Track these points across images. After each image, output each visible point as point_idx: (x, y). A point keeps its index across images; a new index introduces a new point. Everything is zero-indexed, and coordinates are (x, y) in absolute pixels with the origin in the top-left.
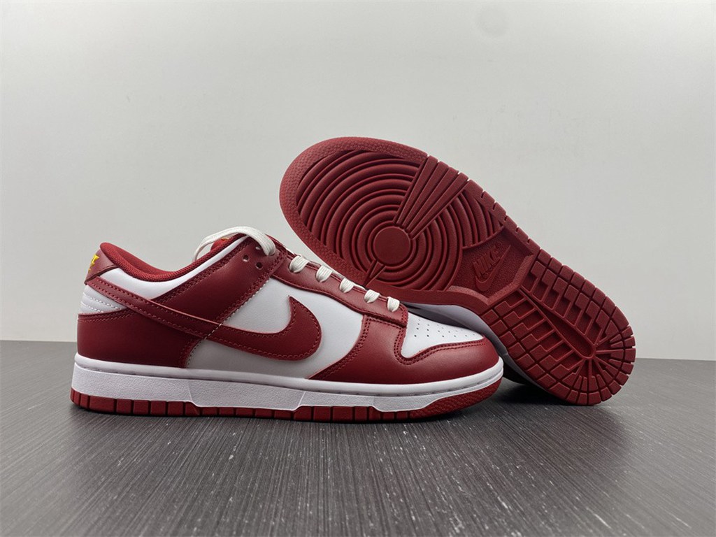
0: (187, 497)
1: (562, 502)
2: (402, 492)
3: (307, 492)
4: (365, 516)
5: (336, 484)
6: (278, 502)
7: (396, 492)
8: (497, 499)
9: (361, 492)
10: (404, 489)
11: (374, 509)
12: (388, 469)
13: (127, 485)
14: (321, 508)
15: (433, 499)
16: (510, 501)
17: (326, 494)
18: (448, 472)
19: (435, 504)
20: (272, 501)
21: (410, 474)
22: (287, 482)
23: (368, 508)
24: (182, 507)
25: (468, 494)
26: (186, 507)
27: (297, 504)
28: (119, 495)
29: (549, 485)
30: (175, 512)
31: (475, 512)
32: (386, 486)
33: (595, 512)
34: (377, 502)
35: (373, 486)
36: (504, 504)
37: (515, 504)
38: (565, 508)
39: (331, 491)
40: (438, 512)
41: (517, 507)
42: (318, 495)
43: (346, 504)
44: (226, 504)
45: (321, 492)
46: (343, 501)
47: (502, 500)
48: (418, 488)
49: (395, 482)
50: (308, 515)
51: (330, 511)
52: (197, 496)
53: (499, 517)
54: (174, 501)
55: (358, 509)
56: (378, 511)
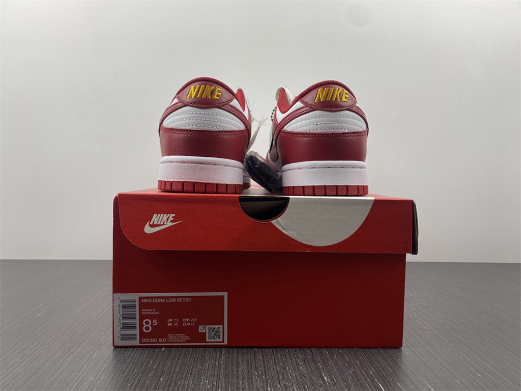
0: (135, 378)
1: (361, 376)
2: (265, 371)
3: (208, 373)
4: (241, 388)
5: (226, 366)
6: (189, 380)
7: (262, 371)
8: (322, 375)
9: (240, 372)
10: (267, 369)
11: (246, 383)
12: (259, 355)
13: (100, 371)
14: (215, 383)
15: (283, 376)
16: (330, 376)
17: (219, 374)
18: (295, 356)
19: (284, 379)
20: (186, 379)
21: (272, 358)
22: (196, 365)
23: (243, 383)
24: (132, 384)
25: (305, 372)
26: (134, 385)
27: (201, 381)
28: (95, 377)
29: (357, 364)
30: (128, 388)
31: (307, 384)
32: (256, 367)
33: (379, 383)
34: (249, 379)
35: (248, 367)
36: (325, 378)
37: (332, 378)
38: (362, 380)
39: (222, 371)
40: (285, 385)
41: (333, 380)
42: (214, 374)
43: (230, 380)
44: (158, 382)
45: (216, 372)
46: (228, 378)
47: (325, 375)
48: (275, 368)
49: (262, 365)
50: (206, 388)
51: (220, 385)
52: (141, 377)
53: (320, 387)
54: (128, 381)
55: (237, 383)
56: (249, 384)
